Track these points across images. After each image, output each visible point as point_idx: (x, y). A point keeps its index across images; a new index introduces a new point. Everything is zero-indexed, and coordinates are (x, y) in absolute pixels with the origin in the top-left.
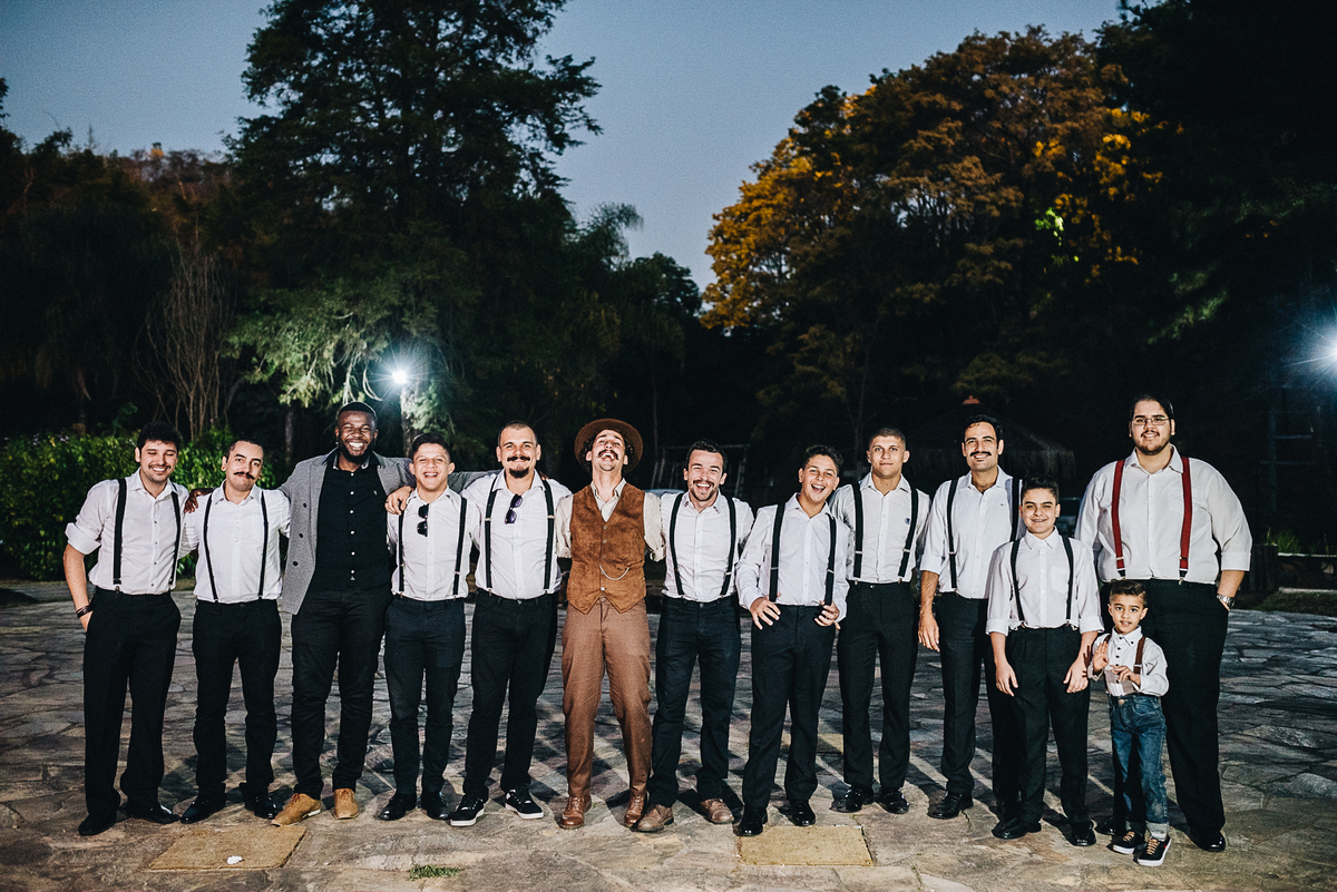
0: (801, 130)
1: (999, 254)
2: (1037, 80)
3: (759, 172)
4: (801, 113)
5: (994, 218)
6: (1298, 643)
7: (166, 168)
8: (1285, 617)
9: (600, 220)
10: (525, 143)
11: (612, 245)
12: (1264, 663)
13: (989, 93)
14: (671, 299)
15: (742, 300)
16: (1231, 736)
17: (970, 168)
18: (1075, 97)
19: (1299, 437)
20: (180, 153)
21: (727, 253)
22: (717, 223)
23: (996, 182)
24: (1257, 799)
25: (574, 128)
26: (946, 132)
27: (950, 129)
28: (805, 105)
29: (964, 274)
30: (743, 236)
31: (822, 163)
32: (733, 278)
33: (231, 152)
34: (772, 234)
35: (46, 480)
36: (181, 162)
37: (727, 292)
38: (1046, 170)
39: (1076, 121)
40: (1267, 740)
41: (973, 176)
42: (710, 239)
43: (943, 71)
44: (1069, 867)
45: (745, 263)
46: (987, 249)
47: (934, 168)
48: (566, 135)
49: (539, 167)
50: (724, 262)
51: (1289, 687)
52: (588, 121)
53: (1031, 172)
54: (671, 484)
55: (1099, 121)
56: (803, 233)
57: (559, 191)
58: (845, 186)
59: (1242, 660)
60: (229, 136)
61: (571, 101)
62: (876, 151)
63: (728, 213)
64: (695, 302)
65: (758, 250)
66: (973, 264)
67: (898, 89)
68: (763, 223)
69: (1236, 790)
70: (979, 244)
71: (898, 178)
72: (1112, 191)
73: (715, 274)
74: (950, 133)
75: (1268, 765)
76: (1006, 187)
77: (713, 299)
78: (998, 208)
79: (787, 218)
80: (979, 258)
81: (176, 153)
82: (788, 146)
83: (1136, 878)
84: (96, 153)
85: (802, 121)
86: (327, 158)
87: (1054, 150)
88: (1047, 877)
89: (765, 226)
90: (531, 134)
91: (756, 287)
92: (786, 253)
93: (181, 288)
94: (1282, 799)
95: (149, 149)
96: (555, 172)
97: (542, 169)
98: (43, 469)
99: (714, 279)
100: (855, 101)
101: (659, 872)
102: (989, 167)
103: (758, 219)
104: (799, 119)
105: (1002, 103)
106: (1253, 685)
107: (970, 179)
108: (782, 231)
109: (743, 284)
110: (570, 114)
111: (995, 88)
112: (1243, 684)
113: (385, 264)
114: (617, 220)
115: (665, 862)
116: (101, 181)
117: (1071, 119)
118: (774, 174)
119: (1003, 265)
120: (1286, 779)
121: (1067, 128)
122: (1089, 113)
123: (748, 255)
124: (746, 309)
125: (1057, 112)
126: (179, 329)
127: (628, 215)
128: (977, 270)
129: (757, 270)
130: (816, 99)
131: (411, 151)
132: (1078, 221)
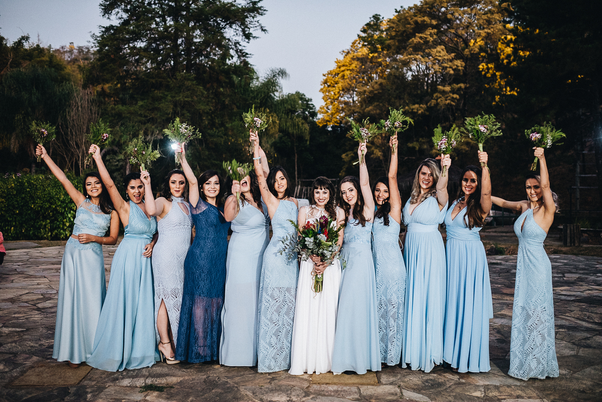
0: (363, 35)
1: (453, 92)
2: (472, 10)
3: (344, 54)
4: (363, 27)
5: (451, 75)
6: (591, 271)
7: (76, 54)
8: (584, 258)
9: (270, 75)
10: (232, 37)
11: (275, 87)
12: (575, 280)
13: (449, 16)
14: (304, 112)
15: (336, 113)
16: (560, 316)
17: (440, 51)
18: (489, 18)
19: (590, 175)
20: (82, 47)
21: (329, 92)
22: (325, 78)
23: (452, 58)
24: (573, 349)
25: (255, 30)
26: (429, 34)
27: (431, 33)
28: (366, 23)
29: (437, 100)
30: (336, 84)
31: (373, 50)
32: (332, 103)
33: (95, 42)
34: (350, 83)
35: (10, 194)
36: (83, 51)
37: (329, 109)
38: (475, 52)
39: (489, 29)
40: (578, 319)
41: (442, 55)
42: (321, 85)
43: (428, 6)
44: (478, 386)
45: (337, 96)
46: (448, 89)
47: (424, 51)
48: (251, 34)
49: (238, 49)
50: (328, 95)
51: (588, 292)
52: (261, 27)
53: (468, 53)
54: (303, 197)
55: (500, 29)
56: (364, 82)
57: (248, 60)
58: (383, 61)
59: (565, 278)
60: (94, 34)
61: (253, 18)
62: (397, 44)
63: (330, 73)
64: (314, 114)
65: (343, 90)
66: (441, 96)
67: (407, 14)
68: (345, 78)
69: (563, 345)
70: (444, 86)
71: (407, 56)
72: (505, 61)
73: (324, 101)
74: (431, 35)
75: (578, 331)
76: (456, 60)
77: (322, 113)
78: (453, 70)
79: (356, 75)
80: (444, 93)
81: (80, 47)
82: (357, 42)
83: (513, 393)
84: (41, 46)
85: (364, 31)
86: (140, 44)
87: (479, 43)
88: (467, 391)
89: (346, 79)
90: (235, 34)
91: (342, 107)
92: (356, 91)
93: (75, 106)
94: (586, 349)
95: (68, 45)
96: (246, 51)
97: (240, 50)
98: (9, 189)
99: (323, 103)
100: (388, 21)
101: (269, 388)
102: (449, 51)
103: (343, 76)
104: (362, 30)
105: (456, 21)
106: (570, 291)
107: (440, 56)
108: (354, 81)
109: (336, 105)
110: (253, 24)
111: (452, 14)
112: (565, 290)
113: (166, 93)
114: (277, 75)
115: (273, 382)
116: (43, 59)
117: (487, 28)
118: (350, 56)
119: (455, 96)
120: (587, 338)
121: (485, 32)
122: (495, 25)
123: (339, 92)
124: (338, 117)
125: (480, 25)
126: (74, 125)
127: (282, 73)
128: (443, 98)
129: (342, 99)
130: (370, 20)
131: (180, 41)
132: (490, 76)
